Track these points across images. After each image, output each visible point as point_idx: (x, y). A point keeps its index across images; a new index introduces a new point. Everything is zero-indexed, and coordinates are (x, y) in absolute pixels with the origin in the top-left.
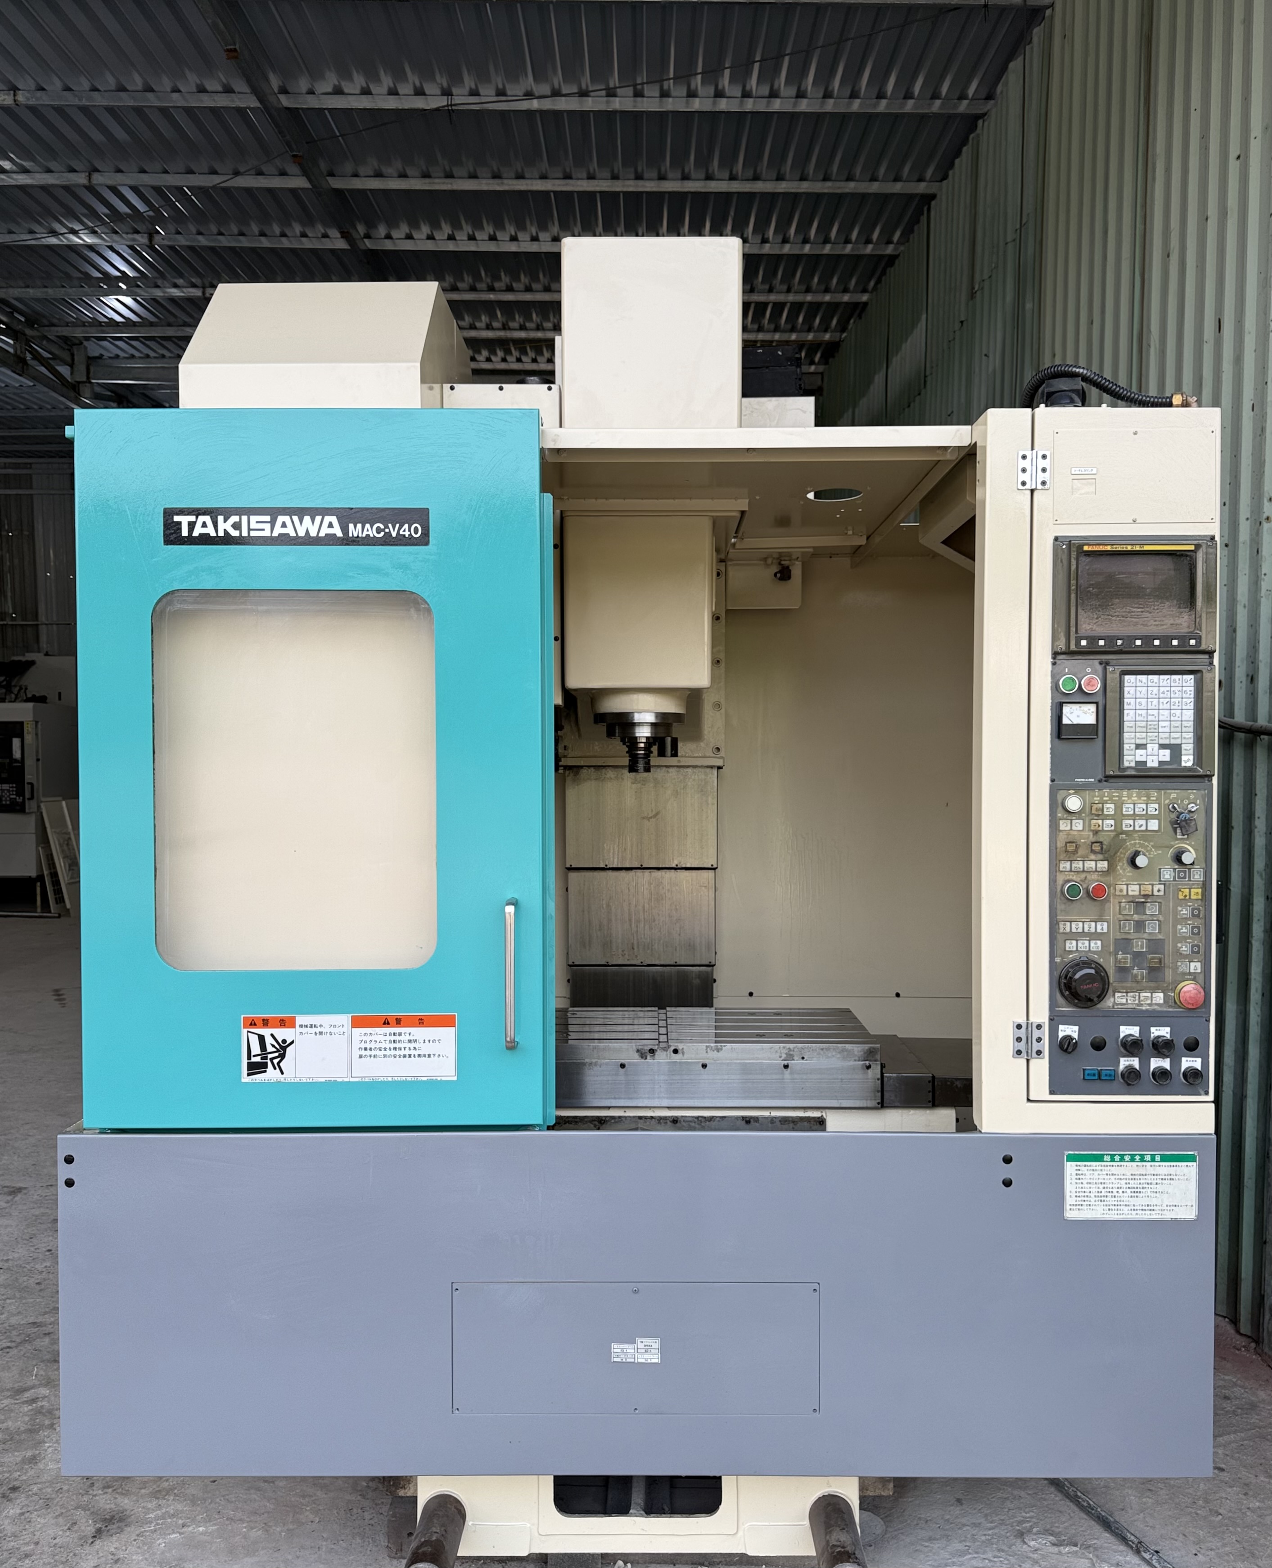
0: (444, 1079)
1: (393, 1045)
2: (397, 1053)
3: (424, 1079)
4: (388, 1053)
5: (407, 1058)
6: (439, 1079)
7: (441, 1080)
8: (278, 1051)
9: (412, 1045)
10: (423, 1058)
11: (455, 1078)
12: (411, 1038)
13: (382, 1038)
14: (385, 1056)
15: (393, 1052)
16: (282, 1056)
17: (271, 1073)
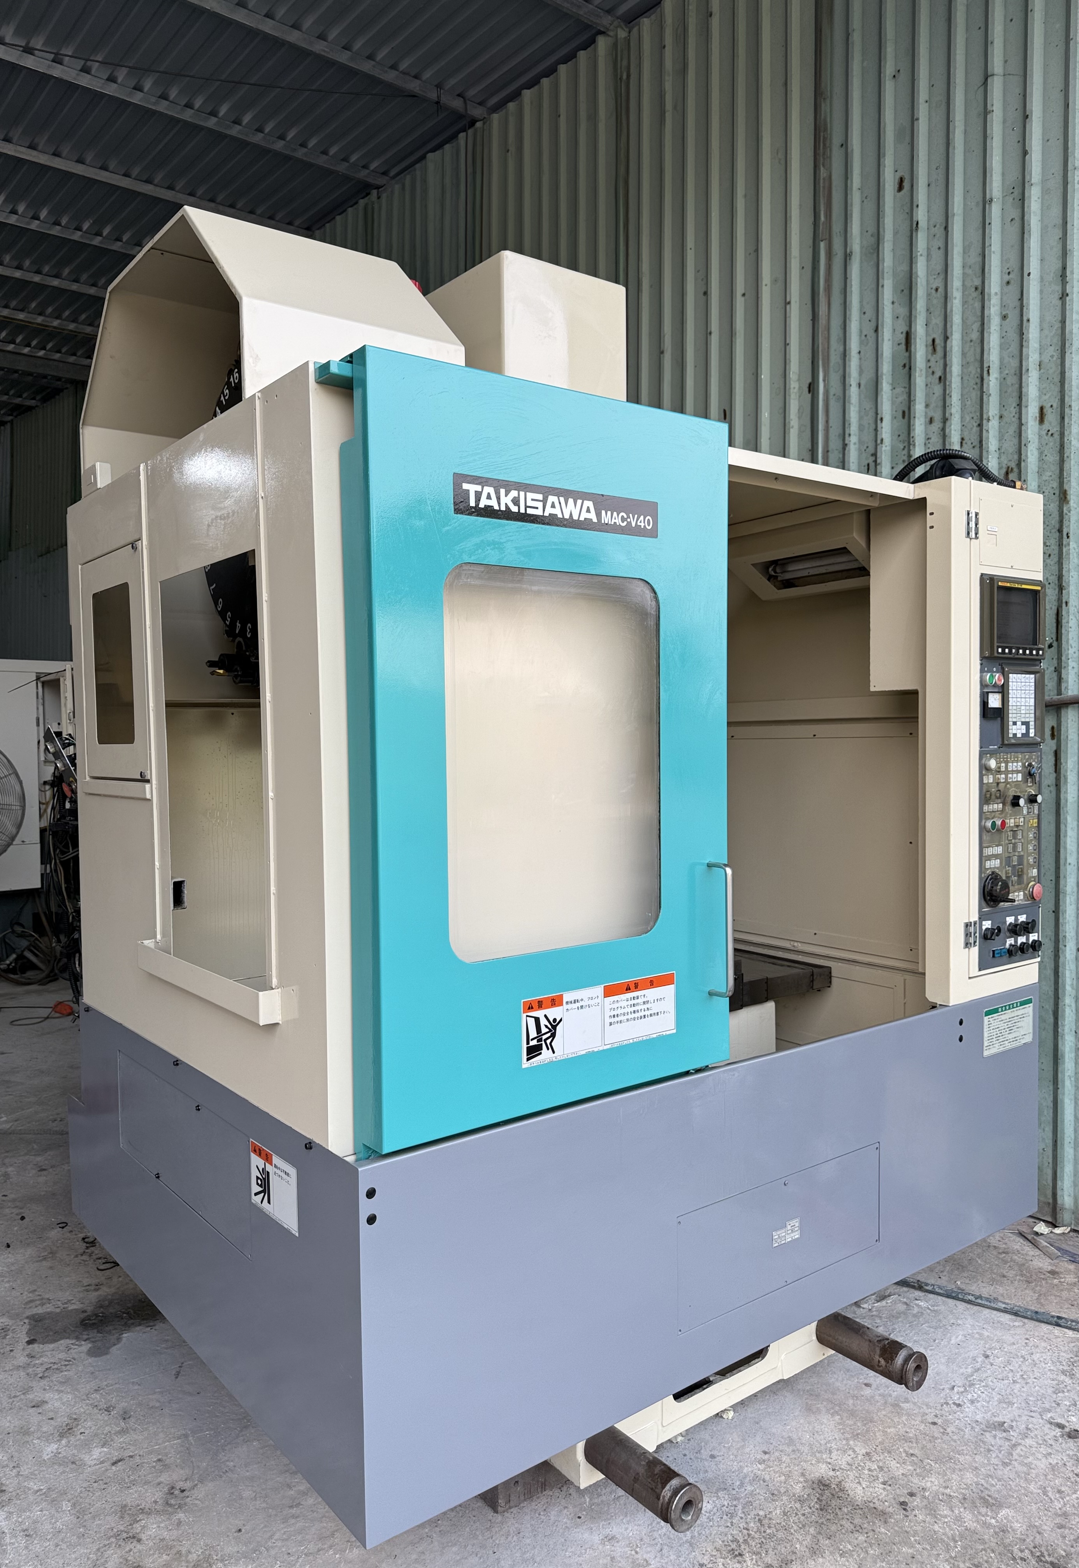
0: (668, 1033)
1: (633, 1009)
2: (636, 1015)
3: (654, 1036)
4: (630, 1016)
5: (643, 1019)
6: (664, 1033)
7: (666, 1035)
8: (550, 1031)
9: (645, 1006)
10: (653, 1017)
11: (675, 1031)
12: (645, 1000)
13: (625, 1004)
14: (628, 1020)
15: (633, 1015)
16: (553, 1036)
17: (546, 1053)
